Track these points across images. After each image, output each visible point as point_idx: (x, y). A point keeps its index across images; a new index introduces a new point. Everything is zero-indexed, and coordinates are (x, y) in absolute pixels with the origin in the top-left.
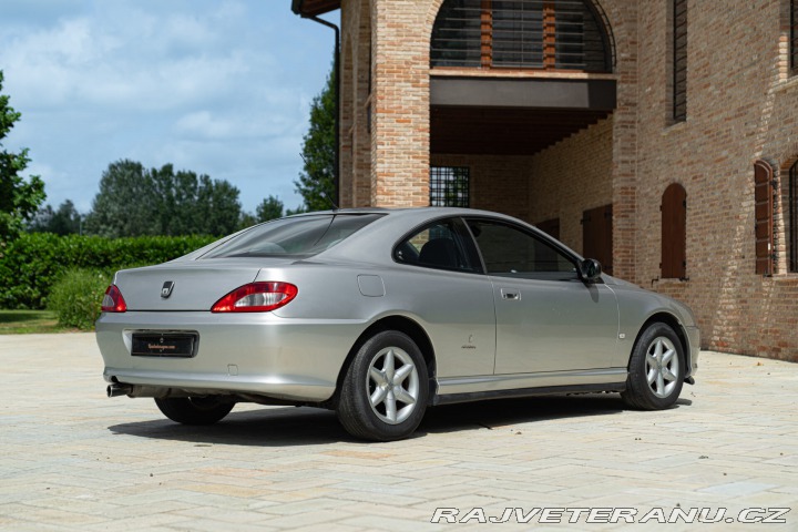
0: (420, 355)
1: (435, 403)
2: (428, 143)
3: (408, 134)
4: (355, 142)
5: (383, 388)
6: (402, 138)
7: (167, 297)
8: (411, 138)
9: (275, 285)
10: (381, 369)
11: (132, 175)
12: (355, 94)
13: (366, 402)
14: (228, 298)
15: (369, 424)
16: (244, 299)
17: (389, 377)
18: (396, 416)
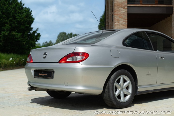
0: (132, 78)
1: (137, 94)
2: (127, 22)
3: (122, 20)
4: (109, 23)
5: (120, 90)
6: (121, 21)
7: (45, 58)
8: (123, 21)
9: (81, 53)
10: (119, 83)
11: (64, 35)
12: (109, 12)
13: (114, 95)
14: (65, 58)
15: (115, 103)
16: (70, 58)
17: (122, 85)
18: (124, 99)
